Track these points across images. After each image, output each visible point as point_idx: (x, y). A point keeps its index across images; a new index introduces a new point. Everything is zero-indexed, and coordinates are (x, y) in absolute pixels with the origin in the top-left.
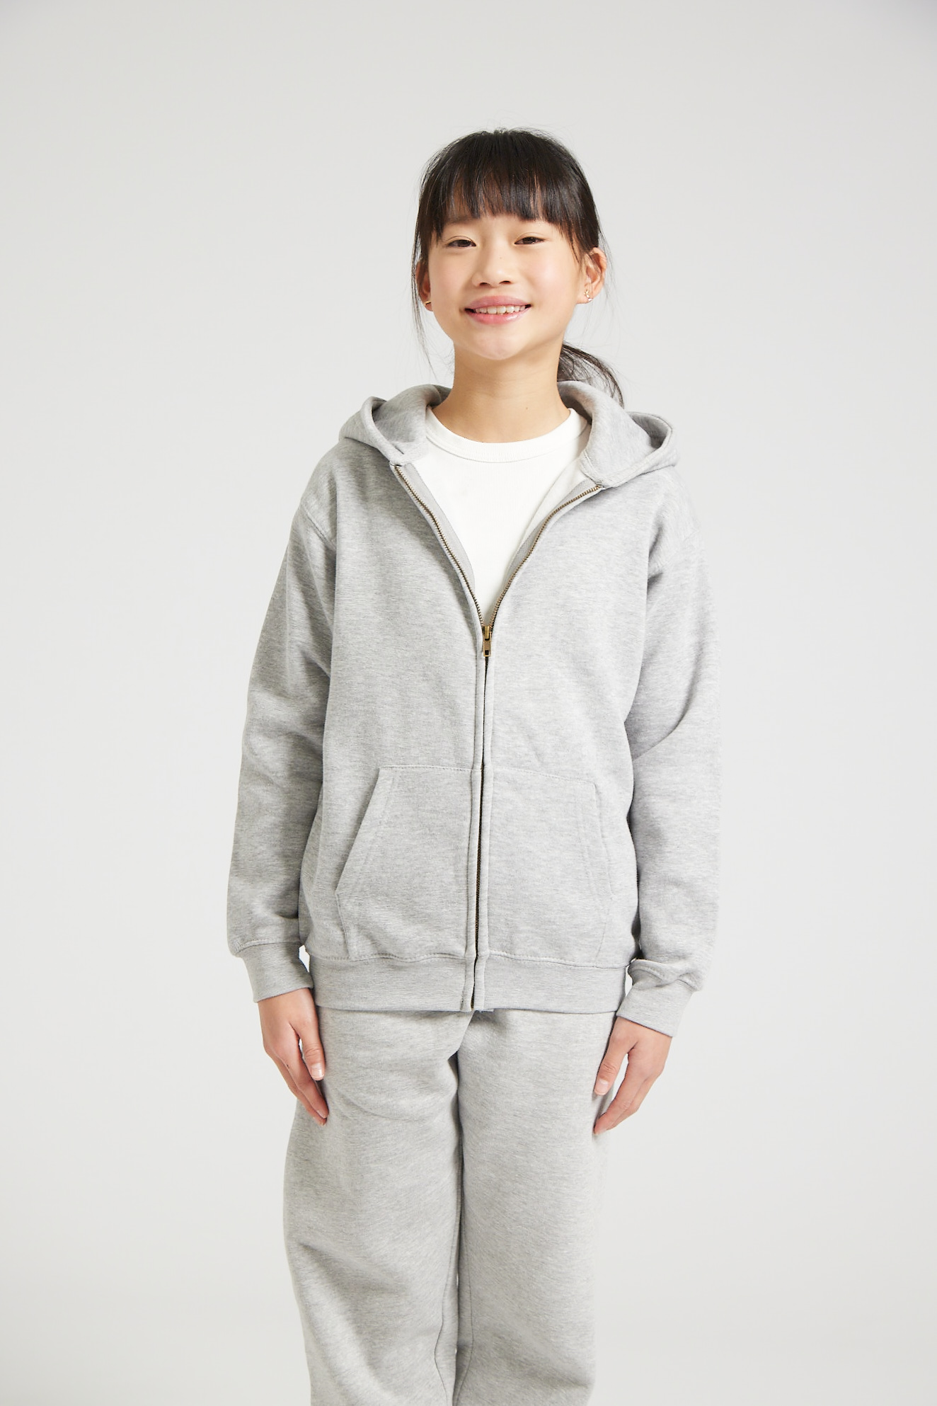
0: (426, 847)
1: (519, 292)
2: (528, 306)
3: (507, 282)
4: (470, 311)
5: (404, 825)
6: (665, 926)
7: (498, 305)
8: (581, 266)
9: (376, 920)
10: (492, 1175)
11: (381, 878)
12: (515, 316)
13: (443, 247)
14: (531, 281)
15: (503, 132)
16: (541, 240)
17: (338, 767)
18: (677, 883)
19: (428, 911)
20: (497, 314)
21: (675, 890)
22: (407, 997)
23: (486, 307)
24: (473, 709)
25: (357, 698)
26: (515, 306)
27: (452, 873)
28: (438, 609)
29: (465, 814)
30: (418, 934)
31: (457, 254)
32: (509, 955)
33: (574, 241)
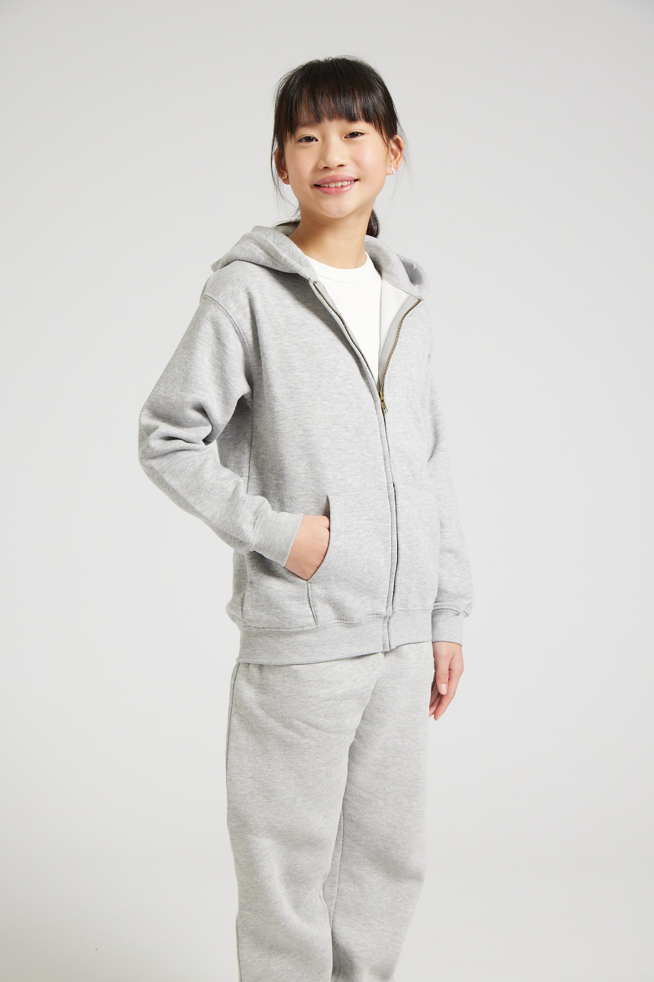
0: (369, 544)
1: (350, 172)
2: (356, 180)
3: (341, 166)
4: (317, 186)
5: (354, 532)
6: (448, 579)
7: (335, 181)
8: (388, 149)
9: (338, 598)
10: (379, 756)
11: (344, 570)
12: (349, 187)
13: (296, 142)
14: (358, 163)
15: (330, 59)
16: (362, 134)
17: (295, 496)
18: (450, 551)
19: (371, 588)
20: (336, 187)
21: (449, 555)
22: (351, 648)
23: (328, 183)
24: (381, 448)
25: (301, 446)
26: (347, 181)
27: (383, 560)
28: (349, 382)
29: (387, 519)
30: (363, 603)
31: (306, 147)
32: (405, 609)
33: (383, 133)
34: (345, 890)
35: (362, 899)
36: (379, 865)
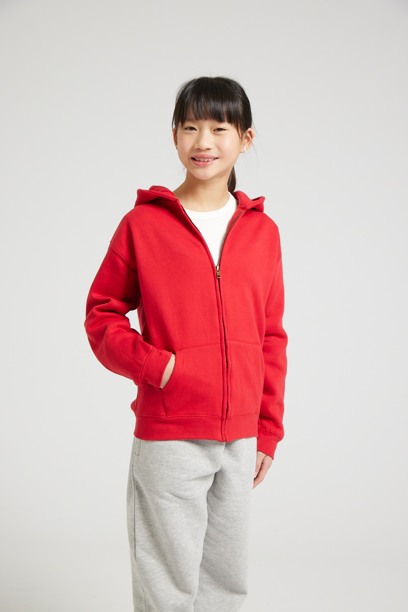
1: (214, 153)
2: (217, 158)
3: (209, 149)
4: (193, 159)
7: (205, 158)
12: (212, 162)
13: (183, 130)
14: (219, 148)
16: (225, 130)
20: (204, 161)
23: (200, 158)
26: (211, 158)
31: (189, 133)
33: (239, 130)
34: (198, 600)
35: (209, 606)
36: (220, 584)
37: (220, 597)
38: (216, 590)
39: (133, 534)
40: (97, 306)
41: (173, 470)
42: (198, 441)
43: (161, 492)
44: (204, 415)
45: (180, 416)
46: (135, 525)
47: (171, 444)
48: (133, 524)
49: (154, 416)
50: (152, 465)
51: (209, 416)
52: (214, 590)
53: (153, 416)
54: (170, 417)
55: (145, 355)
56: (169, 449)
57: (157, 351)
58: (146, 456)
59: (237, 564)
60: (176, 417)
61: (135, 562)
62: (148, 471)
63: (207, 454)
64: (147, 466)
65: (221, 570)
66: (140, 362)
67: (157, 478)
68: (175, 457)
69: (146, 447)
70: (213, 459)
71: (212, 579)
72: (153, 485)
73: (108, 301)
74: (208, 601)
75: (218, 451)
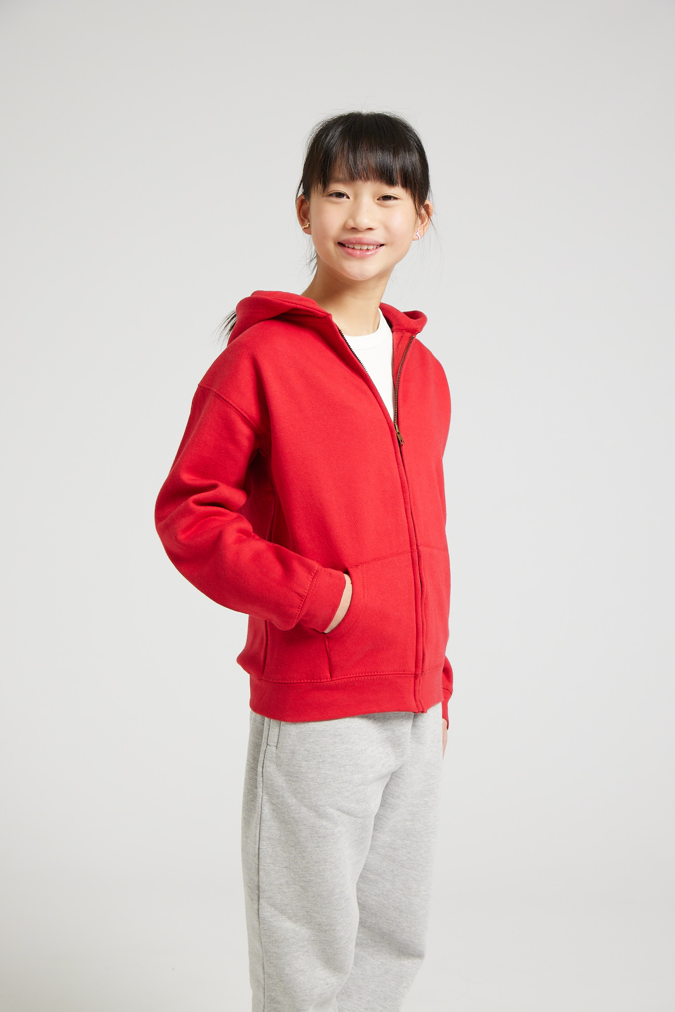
37: (381, 967)
38: (375, 956)
39: (256, 879)
40: (196, 497)
41: (343, 769)
42: (374, 716)
43: (321, 807)
44: (390, 673)
45: (352, 676)
46: (259, 865)
47: (338, 727)
48: (257, 863)
49: (309, 681)
50: (305, 762)
51: (398, 672)
52: (372, 956)
53: (307, 680)
54: (337, 680)
55: (308, 579)
56: (335, 736)
57: (323, 571)
58: (292, 748)
59: (412, 909)
60: (346, 678)
61: (256, 923)
62: (297, 773)
63: (389, 737)
64: (294, 766)
65: (387, 921)
66: (300, 591)
67: (316, 783)
68: (345, 746)
69: (293, 733)
70: (395, 743)
71: (371, 939)
72: (306, 795)
73: (214, 487)
74: (362, 974)
75: (406, 730)
